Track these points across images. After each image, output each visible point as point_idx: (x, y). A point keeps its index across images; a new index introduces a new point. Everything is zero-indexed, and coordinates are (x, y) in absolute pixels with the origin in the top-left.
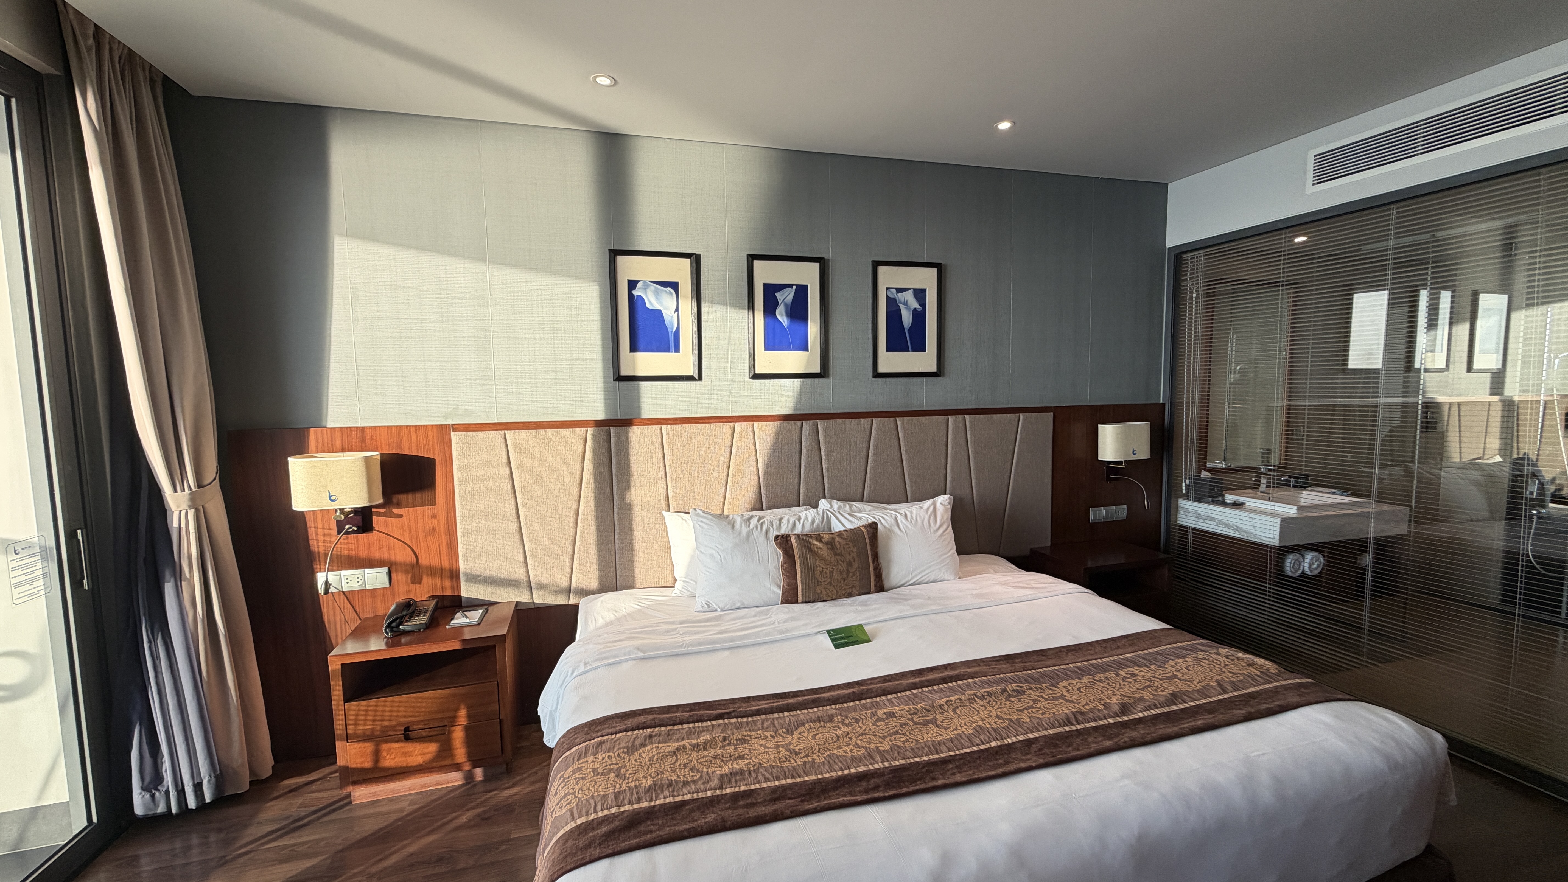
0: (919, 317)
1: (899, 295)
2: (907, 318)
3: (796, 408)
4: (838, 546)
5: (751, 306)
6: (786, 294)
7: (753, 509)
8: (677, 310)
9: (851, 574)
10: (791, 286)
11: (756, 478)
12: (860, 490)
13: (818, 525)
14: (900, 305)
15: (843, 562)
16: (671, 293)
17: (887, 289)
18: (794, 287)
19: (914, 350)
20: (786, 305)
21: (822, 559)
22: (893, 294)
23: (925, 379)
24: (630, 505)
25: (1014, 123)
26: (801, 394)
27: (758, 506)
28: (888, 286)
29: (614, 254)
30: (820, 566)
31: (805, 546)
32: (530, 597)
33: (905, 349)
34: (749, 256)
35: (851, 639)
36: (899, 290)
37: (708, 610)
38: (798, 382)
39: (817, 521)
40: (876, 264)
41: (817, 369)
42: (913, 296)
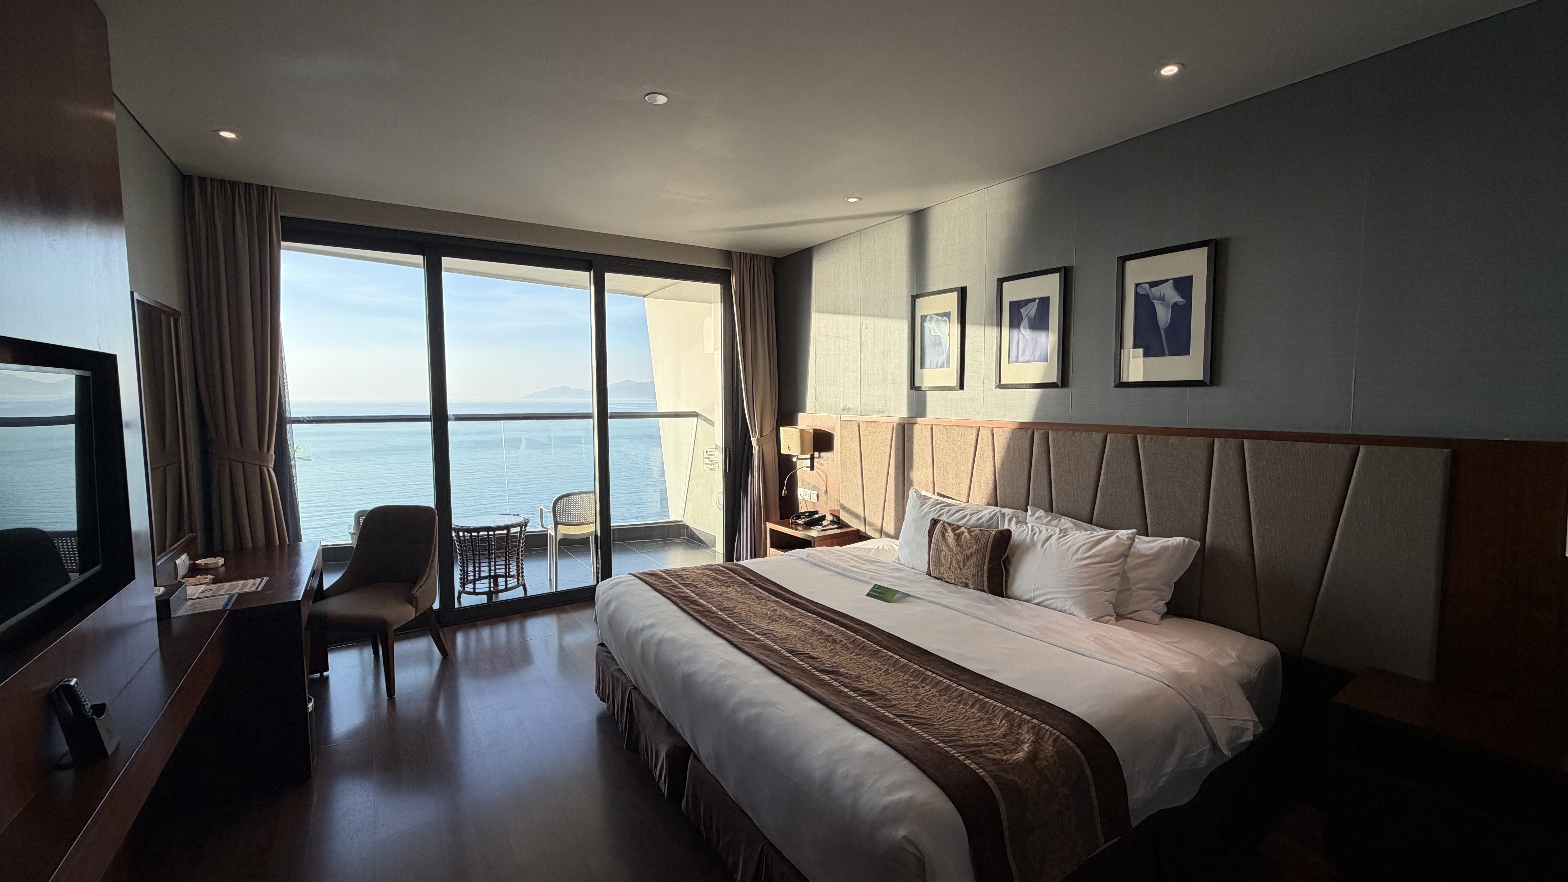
1: (1153, 289)
2: (1163, 315)
3: (1036, 416)
5: (1000, 325)
14: (1154, 301)
15: (962, 554)
16: (946, 321)
17: (1137, 285)
21: (948, 545)
22: (1145, 289)
23: (1188, 389)
29: (914, 298)
30: (944, 551)
31: (941, 531)
32: (864, 529)
34: (998, 280)
35: (881, 596)
36: (1153, 284)
38: (1038, 391)
40: (1123, 260)
41: (1053, 378)
42: (1173, 288)
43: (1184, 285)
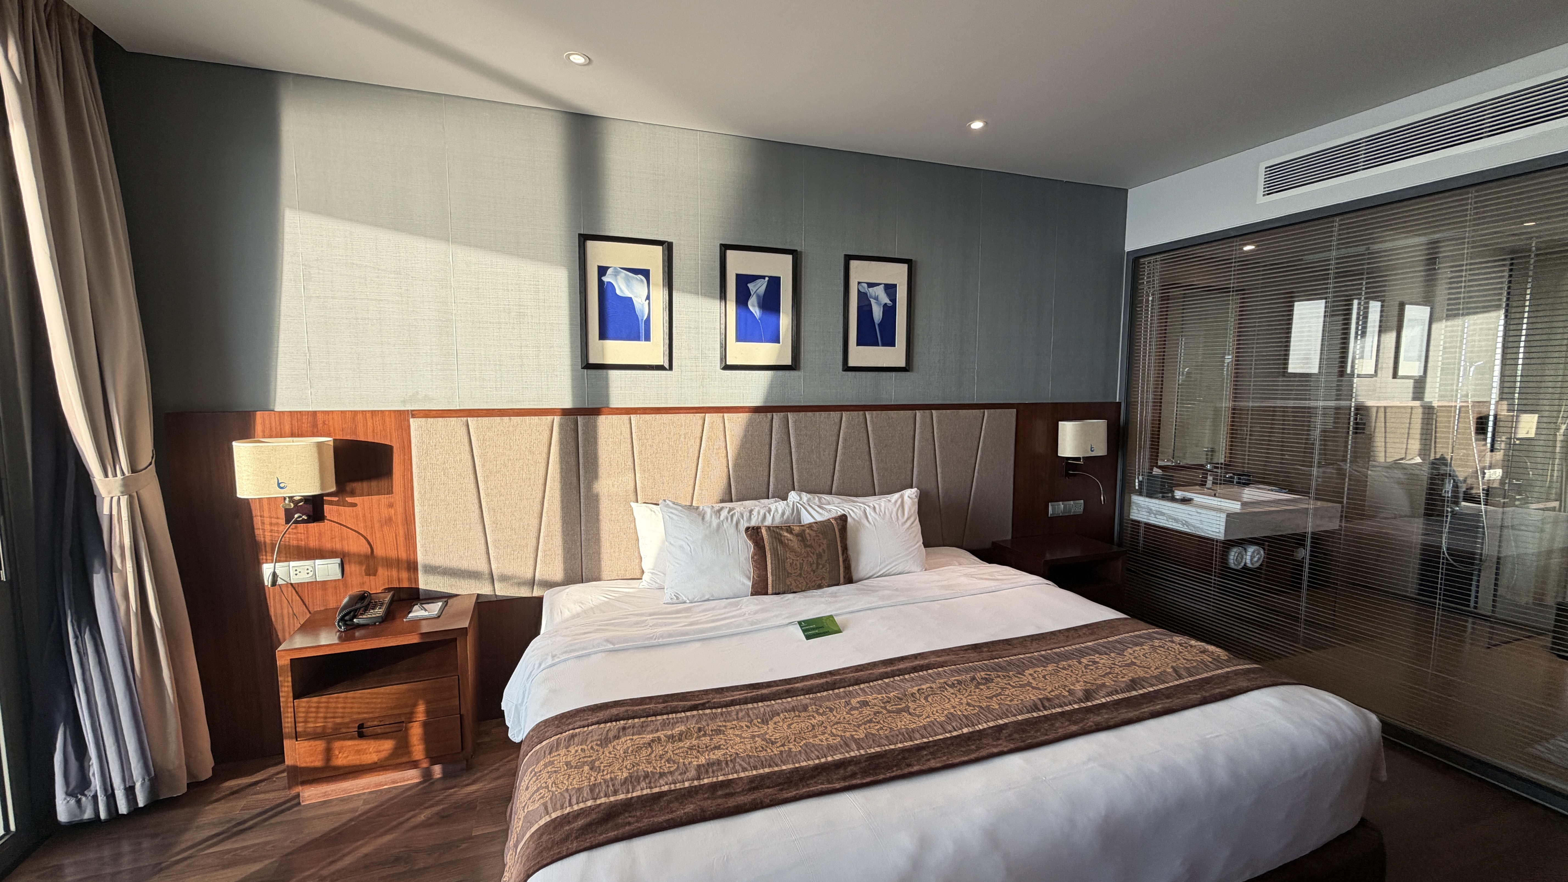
0: (890, 312)
1: (870, 289)
2: (877, 313)
3: (766, 400)
4: (808, 538)
5: (723, 296)
6: (759, 285)
7: (722, 501)
8: (648, 298)
9: (821, 566)
10: (763, 277)
11: (726, 470)
12: (829, 483)
13: (788, 517)
14: (871, 300)
15: (813, 554)
16: (642, 281)
17: (859, 283)
18: (767, 279)
19: (883, 345)
20: (758, 296)
21: (793, 550)
22: (864, 288)
23: (894, 374)
24: (597, 495)
25: (986, 124)
26: (772, 386)
27: (727, 498)
28: (860, 281)
29: (584, 238)
30: (790, 558)
31: (775, 538)
32: (492, 589)
33: (876, 344)
34: (722, 245)
35: (822, 631)
36: (871, 285)
37: (677, 601)
38: (768, 374)
39: (787, 513)
40: (848, 258)
41: (788, 361)
42: (884, 291)
43: (891, 289)
